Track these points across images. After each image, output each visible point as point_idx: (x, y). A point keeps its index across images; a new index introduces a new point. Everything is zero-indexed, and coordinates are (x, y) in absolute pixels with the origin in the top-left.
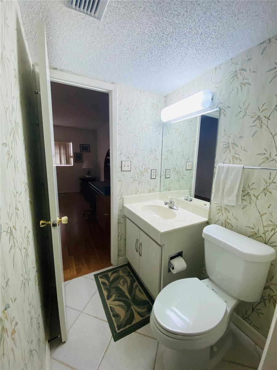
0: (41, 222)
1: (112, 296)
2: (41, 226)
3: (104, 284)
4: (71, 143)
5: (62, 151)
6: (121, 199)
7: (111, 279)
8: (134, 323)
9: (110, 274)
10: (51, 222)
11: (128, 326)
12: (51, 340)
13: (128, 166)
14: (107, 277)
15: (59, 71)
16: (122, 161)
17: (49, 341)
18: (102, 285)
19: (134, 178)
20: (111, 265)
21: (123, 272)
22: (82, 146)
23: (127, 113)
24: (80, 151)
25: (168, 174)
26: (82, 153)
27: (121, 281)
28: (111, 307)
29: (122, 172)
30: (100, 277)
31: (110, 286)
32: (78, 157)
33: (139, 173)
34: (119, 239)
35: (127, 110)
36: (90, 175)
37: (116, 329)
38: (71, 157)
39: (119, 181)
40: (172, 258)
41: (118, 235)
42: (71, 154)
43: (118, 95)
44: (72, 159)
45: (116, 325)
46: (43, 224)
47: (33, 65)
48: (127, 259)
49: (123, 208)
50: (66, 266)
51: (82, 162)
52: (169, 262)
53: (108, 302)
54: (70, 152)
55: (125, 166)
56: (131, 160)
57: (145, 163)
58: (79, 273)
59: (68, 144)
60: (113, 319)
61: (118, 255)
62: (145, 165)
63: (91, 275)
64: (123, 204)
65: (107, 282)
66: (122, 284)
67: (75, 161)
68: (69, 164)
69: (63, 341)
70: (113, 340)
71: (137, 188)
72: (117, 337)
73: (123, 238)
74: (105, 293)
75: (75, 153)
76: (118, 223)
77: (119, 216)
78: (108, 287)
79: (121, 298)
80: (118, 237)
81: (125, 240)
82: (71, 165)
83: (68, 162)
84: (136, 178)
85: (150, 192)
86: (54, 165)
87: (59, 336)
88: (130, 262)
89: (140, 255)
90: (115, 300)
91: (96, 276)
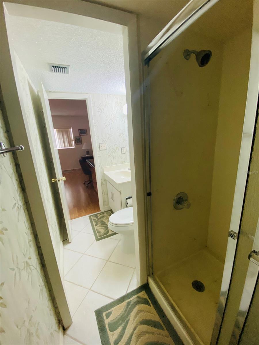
0: (52, 180)
1: (98, 224)
2: (53, 182)
3: (94, 220)
4: (71, 129)
5: (65, 136)
6: (102, 169)
7: (99, 217)
8: (108, 234)
9: (98, 215)
10: (57, 180)
11: (104, 236)
12: (63, 241)
13: (104, 147)
14: (97, 217)
15: (53, 92)
16: (99, 144)
17: (62, 241)
18: (93, 220)
19: (109, 154)
20: (100, 211)
21: (107, 214)
22: (80, 131)
23: (100, 112)
24: (79, 135)
25: (124, 151)
26: (81, 137)
27: (105, 218)
28: (97, 229)
29: (100, 151)
30: (92, 217)
31: (98, 220)
32: (78, 141)
33: (113, 150)
34: (103, 194)
35: (99, 110)
36: (89, 154)
37: (98, 237)
38: (73, 140)
39: (99, 157)
40: (127, 199)
41: (102, 192)
42: (72, 138)
43: (91, 101)
44: (73, 142)
45: (98, 236)
46: (53, 181)
47: (37, 92)
48: (109, 207)
49: (104, 175)
50: (71, 213)
51: (82, 144)
52: (126, 201)
53: (95, 227)
54: (71, 137)
55: (102, 147)
56: (106, 142)
57: (116, 143)
58: (80, 216)
59: (69, 130)
60: (97, 233)
61: (104, 205)
62: (116, 145)
63: (87, 216)
64: (103, 172)
65: (96, 219)
66: (105, 219)
67: (76, 144)
68: (71, 146)
69: (70, 242)
70: (96, 241)
71: (112, 161)
72: (98, 240)
73: (105, 193)
74: (94, 224)
75: (75, 137)
76: (102, 184)
77: (101, 179)
78: (97, 221)
79: (103, 225)
80: (103, 193)
81: (108, 195)
82: (73, 147)
83: (70, 145)
84: (111, 154)
85: (122, 163)
86: (55, 149)
87: (67, 239)
88: (112, 209)
89: (114, 201)
90: (99, 226)
91: (90, 217)
